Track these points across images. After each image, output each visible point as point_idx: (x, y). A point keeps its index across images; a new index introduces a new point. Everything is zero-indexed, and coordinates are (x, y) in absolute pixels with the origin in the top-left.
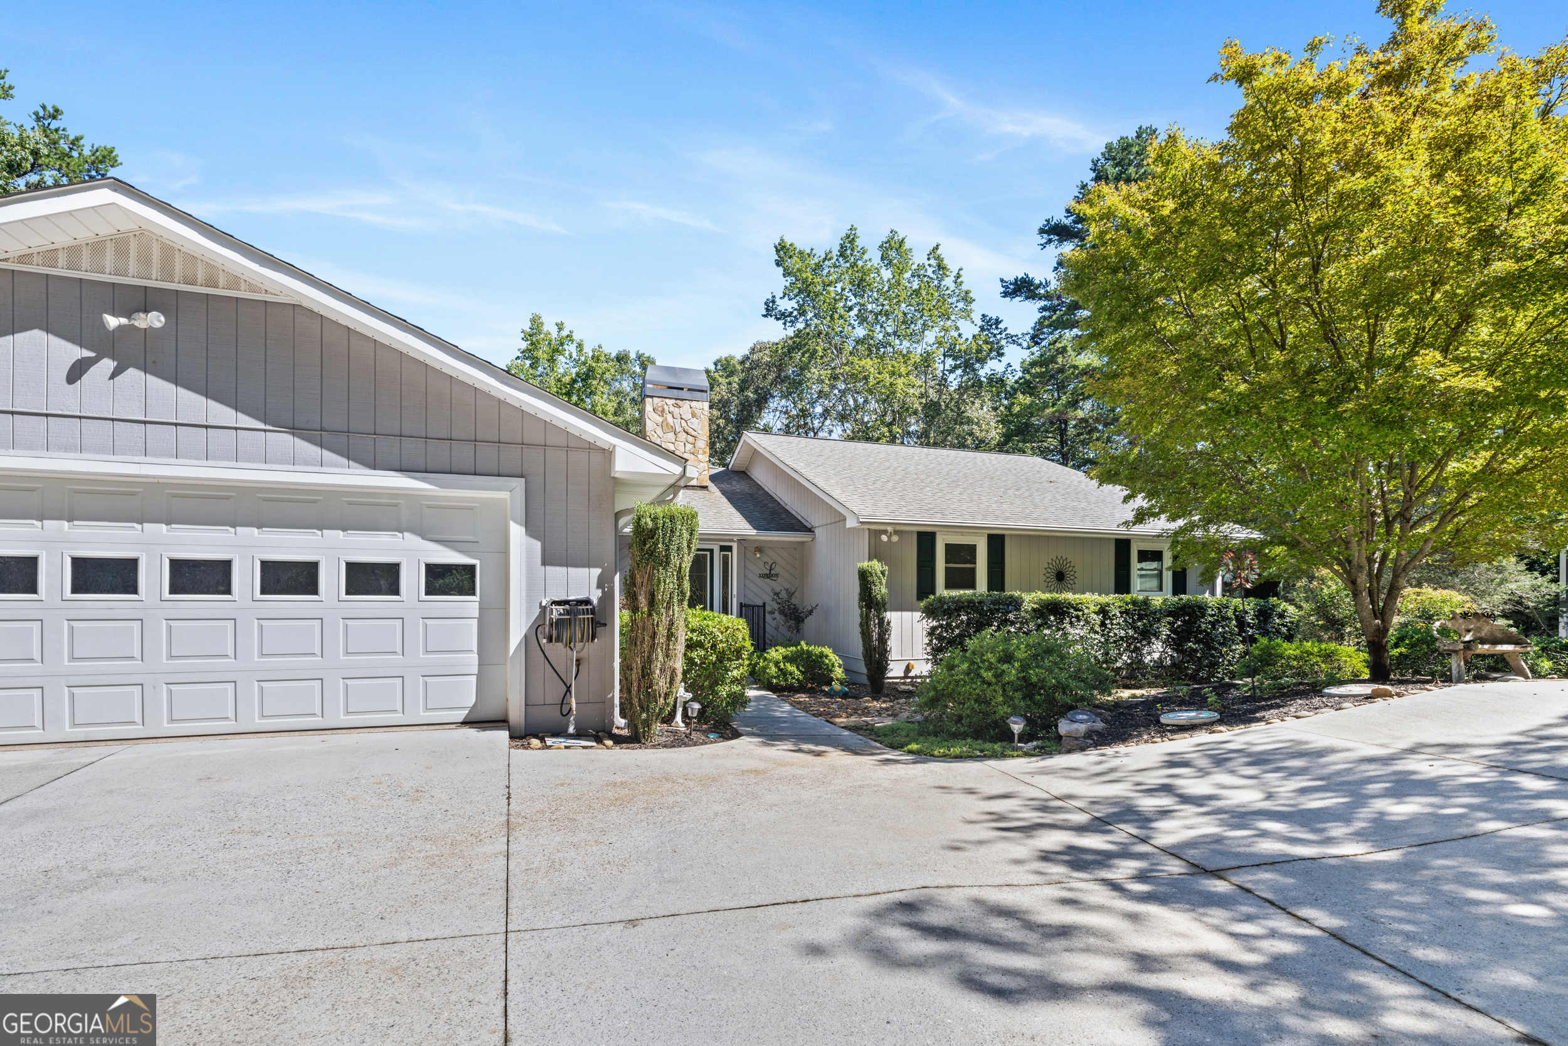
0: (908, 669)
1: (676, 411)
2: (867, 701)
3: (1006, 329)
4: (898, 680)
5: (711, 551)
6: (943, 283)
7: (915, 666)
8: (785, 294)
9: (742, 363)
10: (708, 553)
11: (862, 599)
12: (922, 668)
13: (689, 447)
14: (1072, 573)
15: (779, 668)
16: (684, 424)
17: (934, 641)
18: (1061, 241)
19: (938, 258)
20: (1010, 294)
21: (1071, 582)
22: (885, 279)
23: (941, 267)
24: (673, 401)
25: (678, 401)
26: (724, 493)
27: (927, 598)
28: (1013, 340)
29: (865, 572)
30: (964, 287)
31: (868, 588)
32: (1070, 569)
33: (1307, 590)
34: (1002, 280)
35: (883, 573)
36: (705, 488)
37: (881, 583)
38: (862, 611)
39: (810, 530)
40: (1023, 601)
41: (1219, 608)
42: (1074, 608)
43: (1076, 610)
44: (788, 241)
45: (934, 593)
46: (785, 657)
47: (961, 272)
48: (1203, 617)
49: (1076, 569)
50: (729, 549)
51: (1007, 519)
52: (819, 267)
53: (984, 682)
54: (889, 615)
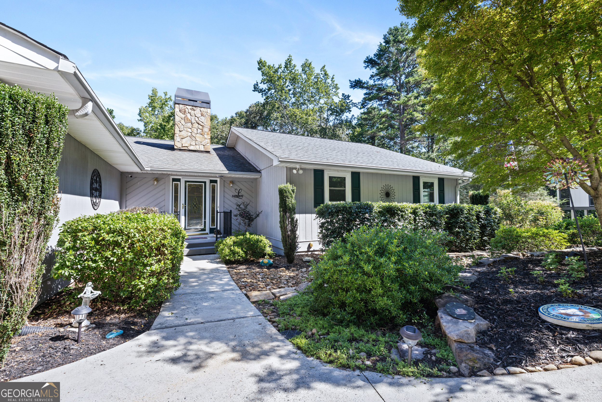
0: (309, 247)
1: (192, 112)
2: (283, 271)
3: (352, 101)
4: (304, 253)
5: (205, 183)
6: (327, 81)
7: (313, 245)
8: (262, 82)
9: (246, 112)
10: (203, 184)
11: (281, 207)
12: (317, 246)
13: (199, 131)
14: (393, 193)
15: (230, 249)
16: (197, 119)
17: (324, 231)
18: (372, 67)
19: (325, 71)
20: (354, 86)
21: (393, 197)
22: (304, 78)
23: (326, 74)
24: (191, 107)
25: (193, 107)
26: (218, 155)
27: (319, 206)
28: (355, 105)
29: (282, 190)
30: (335, 83)
31: (284, 200)
32: (392, 191)
33: (495, 201)
34: (350, 81)
35: (293, 191)
36: (208, 152)
37: (292, 197)
38: (280, 214)
39: (259, 172)
40: (373, 207)
41: (469, 210)
42: (400, 210)
43: (401, 212)
44: (263, 60)
45: (323, 202)
46: (234, 243)
47: (334, 77)
48: (462, 215)
49: (395, 191)
50: (216, 182)
51: (362, 163)
52: (276, 71)
53: (364, 273)
54: (297, 216)
